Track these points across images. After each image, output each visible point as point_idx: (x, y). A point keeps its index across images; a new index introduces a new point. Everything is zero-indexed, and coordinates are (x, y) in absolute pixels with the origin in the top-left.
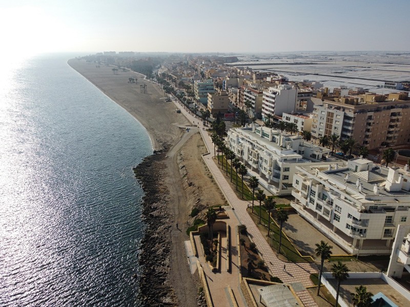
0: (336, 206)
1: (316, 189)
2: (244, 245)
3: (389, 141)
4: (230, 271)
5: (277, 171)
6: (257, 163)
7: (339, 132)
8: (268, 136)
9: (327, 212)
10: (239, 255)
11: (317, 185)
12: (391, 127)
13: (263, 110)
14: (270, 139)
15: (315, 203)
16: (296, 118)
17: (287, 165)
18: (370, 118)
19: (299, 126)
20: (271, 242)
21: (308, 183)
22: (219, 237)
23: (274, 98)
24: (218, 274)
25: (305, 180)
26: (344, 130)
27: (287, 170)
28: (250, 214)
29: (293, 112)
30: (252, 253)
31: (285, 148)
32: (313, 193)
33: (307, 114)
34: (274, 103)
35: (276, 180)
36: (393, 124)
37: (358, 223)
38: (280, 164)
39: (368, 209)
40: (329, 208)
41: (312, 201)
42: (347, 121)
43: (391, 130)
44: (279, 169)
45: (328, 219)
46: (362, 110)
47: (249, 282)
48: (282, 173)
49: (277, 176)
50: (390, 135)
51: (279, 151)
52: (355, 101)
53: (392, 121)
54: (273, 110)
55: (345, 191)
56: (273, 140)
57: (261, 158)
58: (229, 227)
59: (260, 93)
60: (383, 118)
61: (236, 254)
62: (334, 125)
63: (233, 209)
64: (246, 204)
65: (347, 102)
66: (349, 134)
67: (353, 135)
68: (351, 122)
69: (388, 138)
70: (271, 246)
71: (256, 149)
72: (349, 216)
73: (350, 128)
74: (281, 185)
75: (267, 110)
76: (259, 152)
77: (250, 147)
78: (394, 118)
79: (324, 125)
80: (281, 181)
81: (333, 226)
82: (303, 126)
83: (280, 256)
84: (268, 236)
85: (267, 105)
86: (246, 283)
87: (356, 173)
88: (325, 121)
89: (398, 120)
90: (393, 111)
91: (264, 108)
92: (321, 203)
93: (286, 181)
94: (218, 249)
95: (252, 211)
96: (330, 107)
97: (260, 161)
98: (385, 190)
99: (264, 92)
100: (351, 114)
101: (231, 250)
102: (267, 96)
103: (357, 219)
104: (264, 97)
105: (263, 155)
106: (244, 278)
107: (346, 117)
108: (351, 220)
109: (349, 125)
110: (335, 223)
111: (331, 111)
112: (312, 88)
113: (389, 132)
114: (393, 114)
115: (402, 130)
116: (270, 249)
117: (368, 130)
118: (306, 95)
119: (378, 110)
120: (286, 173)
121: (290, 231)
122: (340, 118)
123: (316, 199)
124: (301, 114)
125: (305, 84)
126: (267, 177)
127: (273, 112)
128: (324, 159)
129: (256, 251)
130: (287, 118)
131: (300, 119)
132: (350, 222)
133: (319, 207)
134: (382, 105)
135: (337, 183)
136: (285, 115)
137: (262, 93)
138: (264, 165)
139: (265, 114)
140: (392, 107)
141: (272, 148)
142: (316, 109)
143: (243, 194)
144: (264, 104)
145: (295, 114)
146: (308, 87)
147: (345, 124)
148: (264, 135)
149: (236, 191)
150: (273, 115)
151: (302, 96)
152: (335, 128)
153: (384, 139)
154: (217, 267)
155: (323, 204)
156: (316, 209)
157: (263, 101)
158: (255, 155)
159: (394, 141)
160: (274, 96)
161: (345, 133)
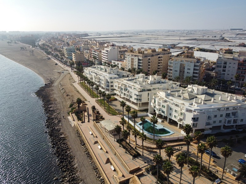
0: (131, 92)
1: (123, 87)
2: (94, 112)
3: (159, 70)
4: (89, 121)
5: (108, 84)
6: (99, 82)
7: (136, 67)
8: (103, 69)
9: (127, 95)
10: (92, 116)
11: (123, 85)
12: (159, 63)
13: (102, 60)
14: (104, 70)
15: (123, 93)
16: (118, 62)
17: (112, 80)
18: (149, 59)
19: (120, 66)
20: (106, 110)
21: (120, 86)
22: (83, 112)
23: (107, 54)
24: (84, 123)
25: (119, 85)
26: (139, 66)
27: (112, 82)
28: (97, 102)
29: (116, 60)
30: (98, 115)
31: (111, 73)
32: (122, 89)
33: (123, 60)
34: (107, 56)
35: (108, 88)
36: (159, 62)
37: (139, 96)
38: (109, 80)
39: (141, 90)
40: (128, 94)
41: (122, 93)
42: (139, 61)
43: (159, 64)
44: (109, 83)
45: (128, 98)
46: (146, 56)
47: (96, 122)
48: (110, 84)
49: (108, 86)
50: (159, 67)
51: (108, 75)
52: (142, 52)
53: (159, 60)
54: (107, 60)
55: (133, 85)
56: (106, 71)
57: (101, 79)
58: (88, 108)
59: (100, 52)
60: (155, 59)
61: (91, 116)
62: (134, 64)
63: (89, 102)
64: (95, 99)
65: (139, 53)
66: (141, 67)
67: (142, 67)
68: (141, 62)
69: (158, 68)
70: (106, 112)
71: (98, 76)
72: (135, 94)
73: (141, 64)
74: (110, 90)
75: (104, 60)
76: (99, 76)
77: (95, 75)
78: (159, 59)
79: (130, 64)
80: (110, 88)
81: (131, 101)
82: (121, 66)
83: (109, 114)
84: (105, 108)
85: (104, 58)
86: (95, 122)
87: (138, 79)
88: (130, 62)
89: (162, 60)
90: (159, 56)
91: (102, 59)
92: (125, 93)
93: (112, 88)
94: (83, 116)
95: (97, 101)
96: (132, 55)
97: (100, 80)
98: (148, 84)
99: (102, 51)
100: (141, 58)
101: (89, 115)
102: (104, 53)
103: (138, 95)
104: (102, 53)
105: (101, 78)
106: (95, 121)
107: (139, 60)
108: (136, 96)
109: (140, 63)
110: (131, 99)
111: (132, 57)
112: (127, 49)
113: (159, 66)
114: (159, 57)
115: (164, 65)
116: (105, 113)
117: (149, 65)
118: (124, 52)
119: (152, 56)
120: (112, 84)
121: (114, 107)
122: (137, 60)
123: (123, 91)
124: (121, 61)
125: (124, 47)
126: (104, 87)
127: (107, 61)
128: (128, 76)
129: (100, 114)
130: (114, 63)
131: (120, 63)
132: (135, 97)
133: (125, 94)
134: (154, 54)
135: (131, 83)
136: (113, 61)
137: (101, 51)
138: (102, 82)
139: (104, 62)
140: (159, 54)
141: (105, 74)
142: (126, 57)
143: (93, 96)
144: (103, 57)
145: (118, 61)
146: (125, 48)
147: (139, 63)
148: (101, 69)
149: (90, 95)
150: (107, 62)
151: (121, 52)
152: (135, 65)
153: (157, 69)
154: (83, 121)
155: (126, 93)
156: (124, 95)
157: (102, 56)
158: (98, 78)
159: (161, 70)
160: (107, 52)
161: (139, 67)
